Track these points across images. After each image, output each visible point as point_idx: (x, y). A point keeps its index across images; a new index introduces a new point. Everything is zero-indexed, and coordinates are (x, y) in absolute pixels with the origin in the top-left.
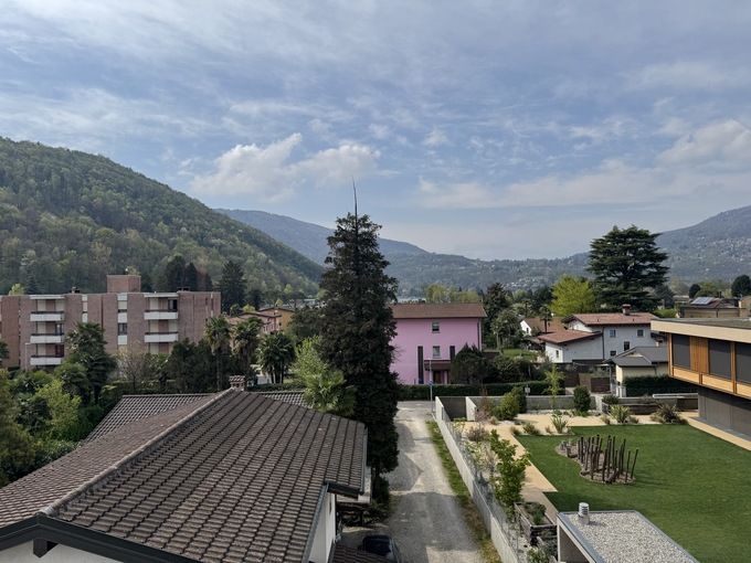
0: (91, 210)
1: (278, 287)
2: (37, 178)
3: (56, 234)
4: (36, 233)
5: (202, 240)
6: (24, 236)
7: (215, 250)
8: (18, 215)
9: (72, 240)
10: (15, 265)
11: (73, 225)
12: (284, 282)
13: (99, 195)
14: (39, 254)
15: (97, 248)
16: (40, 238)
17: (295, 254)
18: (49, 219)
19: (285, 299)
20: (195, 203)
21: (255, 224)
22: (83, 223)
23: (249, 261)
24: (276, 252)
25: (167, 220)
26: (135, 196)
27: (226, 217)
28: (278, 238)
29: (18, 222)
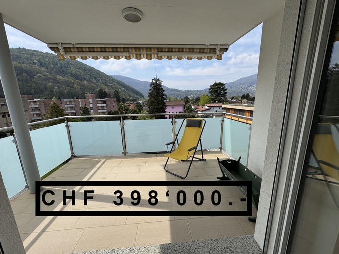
0: (72, 75)
1: (128, 97)
2: (53, 64)
3: (63, 82)
4: (56, 81)
5: (106, 84)
6: (53, 82)
7: (110, 87)
8: (50, 76)
9: (68, 84)
10: (52, 91)
11: (67, 79)
12: (130, 96)
13: (74, 70)
14: (59, 88)
15: (76, 86)
16: (58, 83)
17: (132, 88)
18: (59, 77)
19: (131, 100)
20: (102, 73)
21: (120, 79)
22: (70, 79)
23: (119, 90)
24: (127, 87)
25: (95, 78)
26: (85, 71)
27: (112, 77)
28: (127, 83)
29: (50, 78)
